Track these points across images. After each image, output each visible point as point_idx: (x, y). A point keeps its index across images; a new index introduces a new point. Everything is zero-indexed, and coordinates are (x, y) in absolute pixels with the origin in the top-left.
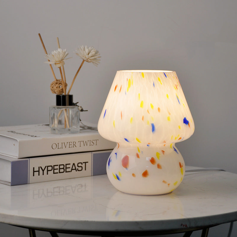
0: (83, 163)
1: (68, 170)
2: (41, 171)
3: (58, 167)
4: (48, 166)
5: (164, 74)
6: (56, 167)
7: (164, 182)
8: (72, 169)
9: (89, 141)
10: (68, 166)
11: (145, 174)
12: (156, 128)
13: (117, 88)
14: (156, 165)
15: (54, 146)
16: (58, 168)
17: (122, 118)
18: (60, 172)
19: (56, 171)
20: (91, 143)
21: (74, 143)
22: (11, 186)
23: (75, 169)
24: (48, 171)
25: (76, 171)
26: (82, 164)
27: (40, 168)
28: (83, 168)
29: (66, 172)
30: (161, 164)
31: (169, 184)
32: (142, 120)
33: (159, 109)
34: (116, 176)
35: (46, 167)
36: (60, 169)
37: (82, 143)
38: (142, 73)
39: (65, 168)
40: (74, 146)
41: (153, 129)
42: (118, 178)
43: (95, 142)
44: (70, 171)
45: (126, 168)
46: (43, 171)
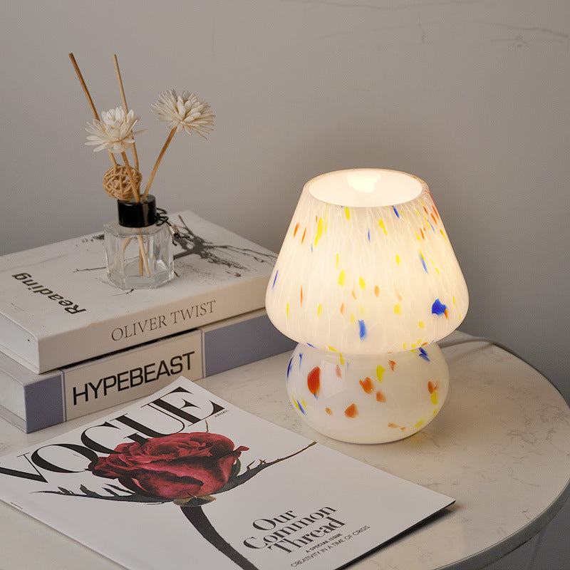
0: (184, 355)
1: (149, 377)
2: (91, 392)
3: (128, 376)
4: (105, 379)
6: (122, 378)
8: (159, 374)
9: (195, 308)
10: (149, 370)
11: (351, 412)
12: (368, 329)
13: (298, 231)
14: (374, 395)
15: (117, 334)
16: (129, 378)
17: (303, 301)
18: (132, 386)
19: (123, 385)
20: (200, 311)
21: (162, 319)
22: (28, 433)
23: (167, 372)
24: (106, 387)
25: (169, 375)
26: (181, 359)
27: (89, 385)
28: (183, 366)
29: (146, 381)
30: (385, 392)
32: (340, 313)
33: (377, 290)
35: (101, 380)
36: (132, 378)
37: (179, 316)
38: (346, 208)
39: (143, 375)
40: (162, 323)
41: (363, 332)
42: (301, 409)
43: (207, 308)
44: (156, 377)
45: (315, 395)
46: (96, 390)
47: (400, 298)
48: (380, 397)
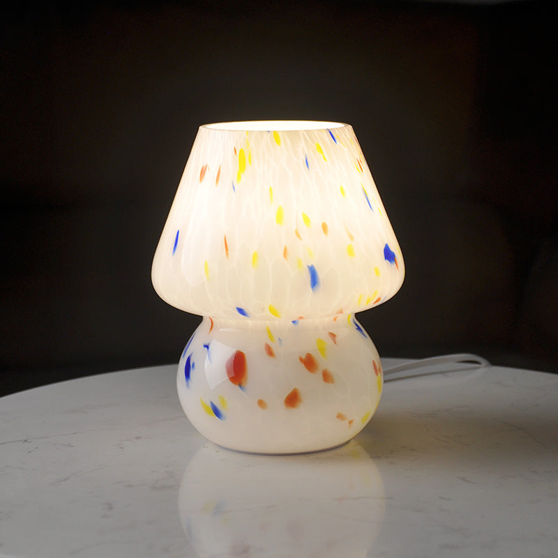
5: (330, 133)
7: (340, 416)
11: (292, 399)
12: (321, 276)
13: (207, 174)
14: (319, 375)
17: (229, 252)
30: (332, 370)
31: (350, 422)
32: (284, 259)
33: (325, 227)
34: (211, 408)
38: (275, 132)
41: (314, 280)
42: (217, 412)
45: (240, 385)
47: (352, 238)
48: (327, 377)
